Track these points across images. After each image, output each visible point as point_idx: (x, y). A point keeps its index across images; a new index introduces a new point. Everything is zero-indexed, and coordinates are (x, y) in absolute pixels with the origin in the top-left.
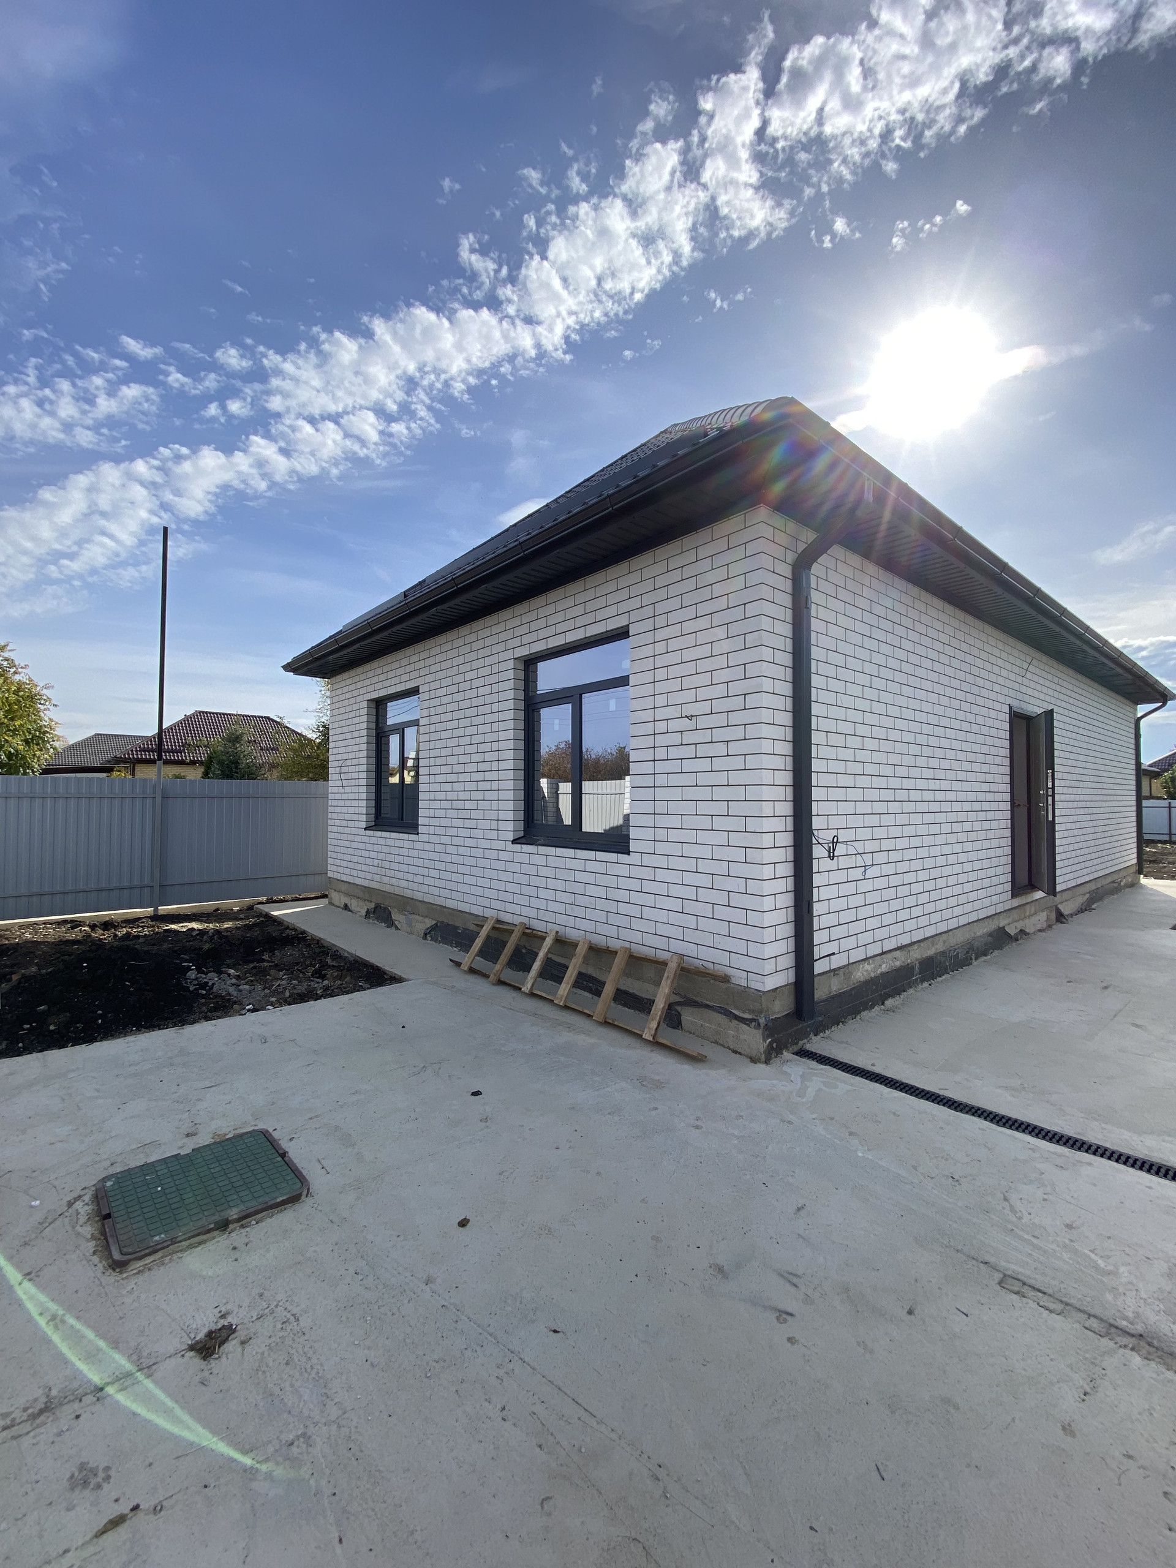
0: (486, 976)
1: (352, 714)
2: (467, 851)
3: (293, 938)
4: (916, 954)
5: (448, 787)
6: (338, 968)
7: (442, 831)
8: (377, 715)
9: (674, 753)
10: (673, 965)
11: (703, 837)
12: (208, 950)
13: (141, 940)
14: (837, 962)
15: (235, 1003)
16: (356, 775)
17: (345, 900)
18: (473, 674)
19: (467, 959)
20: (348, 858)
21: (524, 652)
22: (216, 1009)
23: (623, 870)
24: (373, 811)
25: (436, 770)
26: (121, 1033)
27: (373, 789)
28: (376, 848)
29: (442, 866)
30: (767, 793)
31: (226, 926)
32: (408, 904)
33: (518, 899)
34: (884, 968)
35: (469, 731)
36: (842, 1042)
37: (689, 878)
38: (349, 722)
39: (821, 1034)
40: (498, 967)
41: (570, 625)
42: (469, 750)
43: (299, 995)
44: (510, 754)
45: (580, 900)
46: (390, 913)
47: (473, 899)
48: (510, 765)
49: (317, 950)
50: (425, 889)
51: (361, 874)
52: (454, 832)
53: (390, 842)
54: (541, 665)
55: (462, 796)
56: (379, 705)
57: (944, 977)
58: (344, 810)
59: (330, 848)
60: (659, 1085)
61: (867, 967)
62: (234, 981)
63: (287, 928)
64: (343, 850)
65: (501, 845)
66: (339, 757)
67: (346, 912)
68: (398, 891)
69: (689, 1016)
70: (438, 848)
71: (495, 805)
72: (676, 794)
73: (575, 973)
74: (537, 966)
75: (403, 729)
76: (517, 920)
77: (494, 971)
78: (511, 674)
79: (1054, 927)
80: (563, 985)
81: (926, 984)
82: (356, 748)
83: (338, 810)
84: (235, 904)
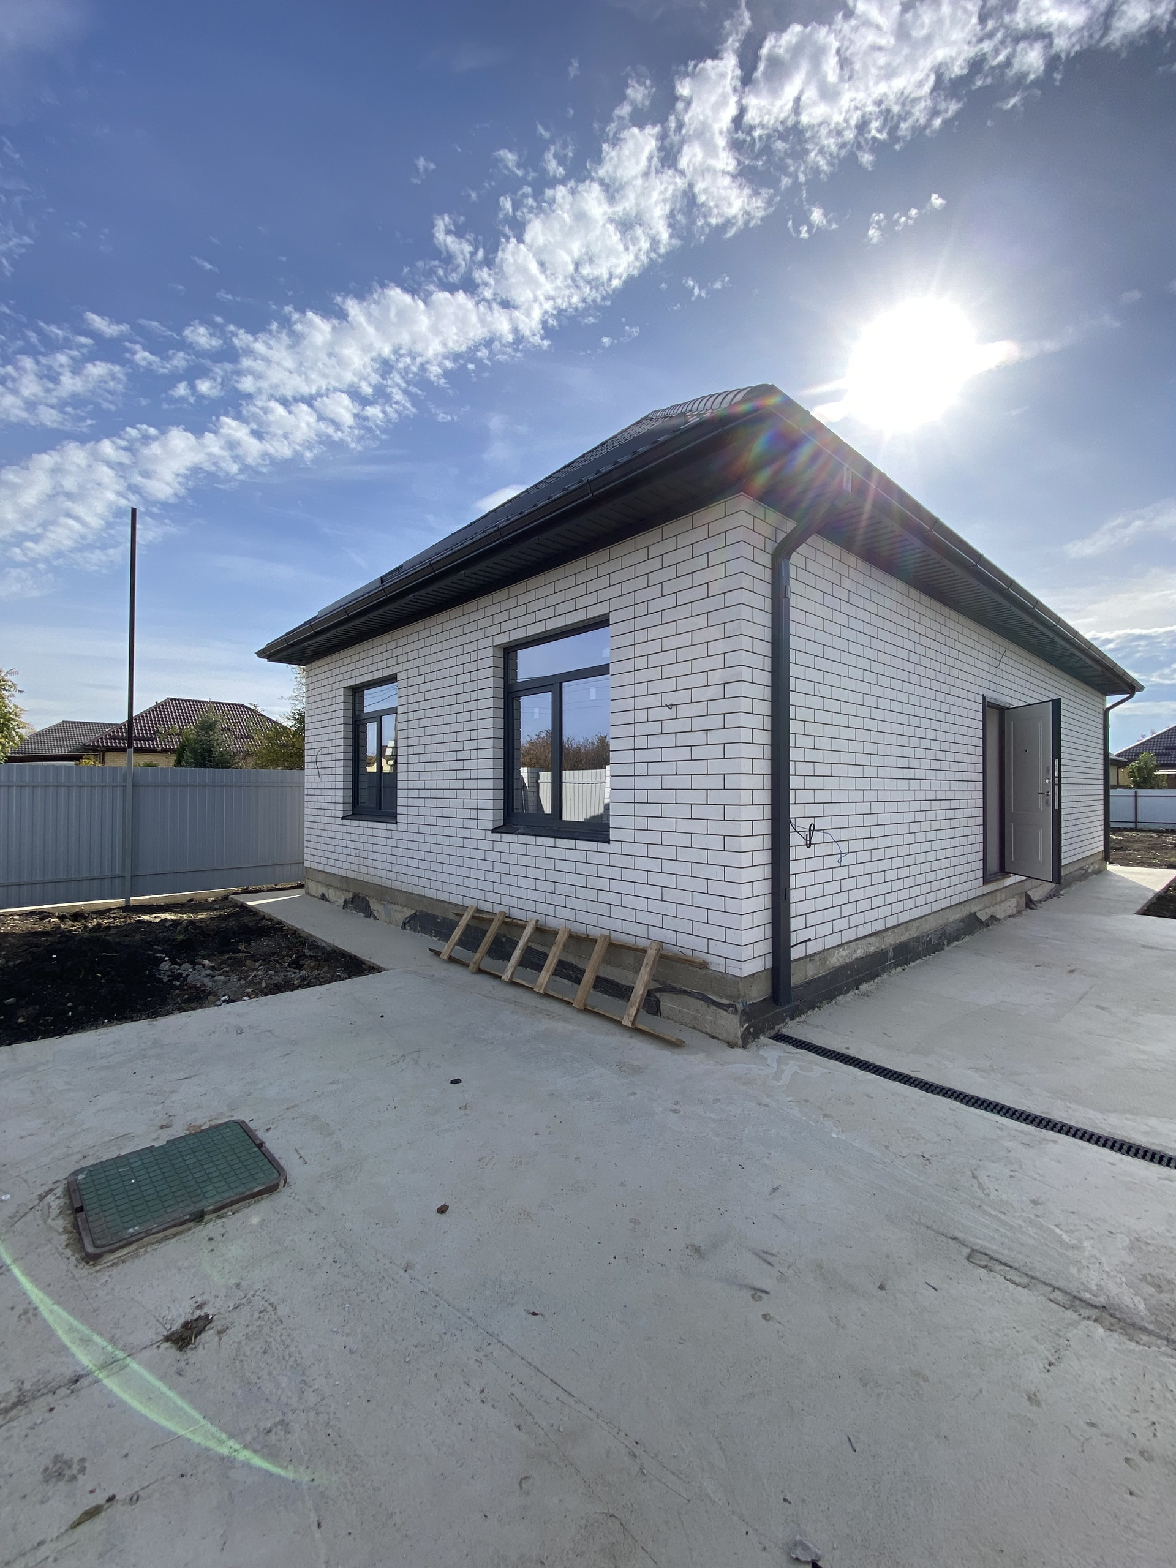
0: (466, 965)
1: (329, 702)
2: (446, 840)
3: (269, 928)
4: (890, 940)
5: (427, 776)
6: (315, 958)
7: (421, 820)
8: (354, 703)
9: (654, 742)
10: (652, 953)
11: (683, 825)
12: (182, 940)
13: (113, 931)
14: (813, 948)
15: (210, 994)
16: (332, 764)
17: (322, 890)
18: (452, 662)
19: (446, 949)
20: (325, 847)
21: (504, 639)
22: (189, 1001)
23: (604, 859)
24: (350, 800)
25: (415, 759)
26: (92, 1025)
27: (350, 778)
28: (354, 837)
29: (421, 855)
30: (746, 782)
31: (200, 916)
32: (386, 894)
33: (497, 888)
34: (859, 953)
35: (448, 719)
36: (817, 1026)
37: (668, 866)
38: (325, 710)
39: (797, 1019)
40: (478, 955)
41: (550, 612)
42: (448, 738)
43: (276, 985)
44: (490, 743)
45: (561, 889)
46: (368, 903)
47: (452, 889)
48: (490, 753)
49: (294, 940)
50: (404, 878)
51: (339, 864)
52: (432, 821)
53: (368, 832)
54: (521, 654)
55: (441, 784)
56: (356, 693)
57: (917, 962)
58: (321, 799)
59: (307, 837)
60: (638, 1070)
61: (843, 953)
62: (209, 972)
63: (263, 918)
64: (321, 840)
65: (480, 834)
66: (315, 745)
67: (323, 902)
68: (376, 881)
69: (667, 1003)
70: (417, 837)
71: (474, 794)
72: (656, 782)
73: (555, 961)
74: (517, 954)
75: (381, 717)
76: (497, 909)
77: (474, 960)
78: (490, 662)
79: (1024, 913)
80: (543, 973)
81: (899, 969)
82: (333, 736)
83: (315, 799)
84: (210, 895)
